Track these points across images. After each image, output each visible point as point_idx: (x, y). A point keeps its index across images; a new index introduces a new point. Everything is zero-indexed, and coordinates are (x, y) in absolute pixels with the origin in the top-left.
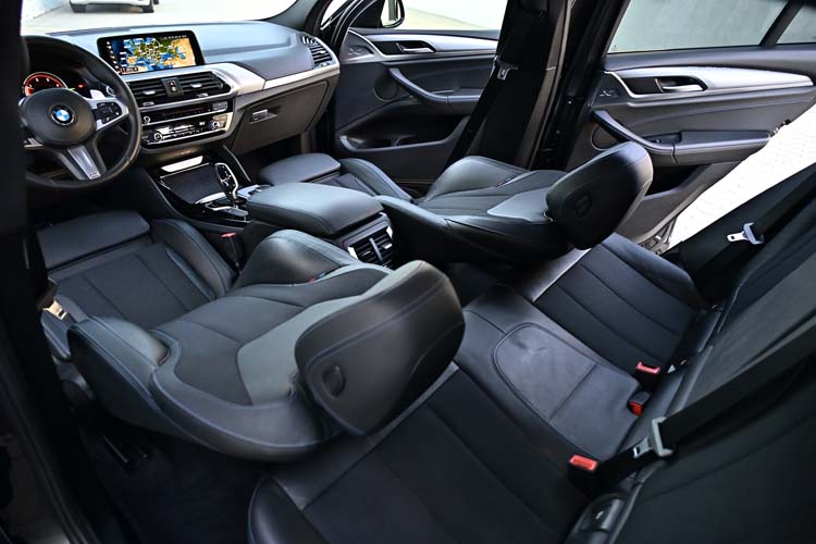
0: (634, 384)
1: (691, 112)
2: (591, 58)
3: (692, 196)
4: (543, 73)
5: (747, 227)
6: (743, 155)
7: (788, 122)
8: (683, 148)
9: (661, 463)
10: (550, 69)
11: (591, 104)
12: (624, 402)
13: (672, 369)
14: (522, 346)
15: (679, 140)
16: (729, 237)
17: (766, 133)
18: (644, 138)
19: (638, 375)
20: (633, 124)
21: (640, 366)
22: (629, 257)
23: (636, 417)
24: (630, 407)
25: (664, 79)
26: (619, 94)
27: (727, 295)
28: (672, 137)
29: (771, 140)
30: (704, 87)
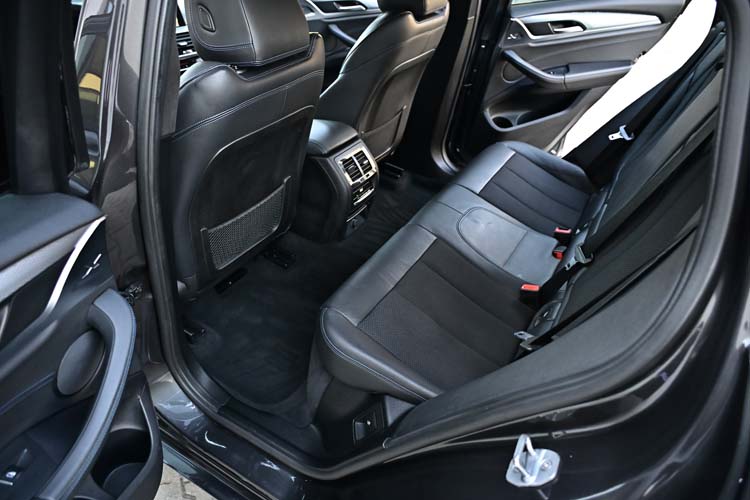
0: (555, 242)
1: (575, 48)
2: (499, 9)
3: (576, 117)
4: (466, 21)
5: (622, 128)
6: (613, 80)
7: (644, 53)
8: (571, 77)
9: (584, 269)
10: (471, 18)
11: (501, 45)
12: (550, 252)
13: (578, 231)
14: (476, 222)
15: (567, 70)
16: (610, 137)
17: (629, 62)
18: (543, 71)
19: (557, 236)
20: (534, 60)
21: (557, 230)
22: (540, 161)
23: (559, 261)
24: (554, 255)
25: (555, 23)
26: (522, 36)
27: (610, 180)
28: (562, 69)
29: (633, 67)
30: (584, 28)
